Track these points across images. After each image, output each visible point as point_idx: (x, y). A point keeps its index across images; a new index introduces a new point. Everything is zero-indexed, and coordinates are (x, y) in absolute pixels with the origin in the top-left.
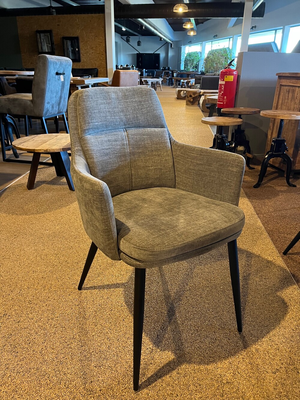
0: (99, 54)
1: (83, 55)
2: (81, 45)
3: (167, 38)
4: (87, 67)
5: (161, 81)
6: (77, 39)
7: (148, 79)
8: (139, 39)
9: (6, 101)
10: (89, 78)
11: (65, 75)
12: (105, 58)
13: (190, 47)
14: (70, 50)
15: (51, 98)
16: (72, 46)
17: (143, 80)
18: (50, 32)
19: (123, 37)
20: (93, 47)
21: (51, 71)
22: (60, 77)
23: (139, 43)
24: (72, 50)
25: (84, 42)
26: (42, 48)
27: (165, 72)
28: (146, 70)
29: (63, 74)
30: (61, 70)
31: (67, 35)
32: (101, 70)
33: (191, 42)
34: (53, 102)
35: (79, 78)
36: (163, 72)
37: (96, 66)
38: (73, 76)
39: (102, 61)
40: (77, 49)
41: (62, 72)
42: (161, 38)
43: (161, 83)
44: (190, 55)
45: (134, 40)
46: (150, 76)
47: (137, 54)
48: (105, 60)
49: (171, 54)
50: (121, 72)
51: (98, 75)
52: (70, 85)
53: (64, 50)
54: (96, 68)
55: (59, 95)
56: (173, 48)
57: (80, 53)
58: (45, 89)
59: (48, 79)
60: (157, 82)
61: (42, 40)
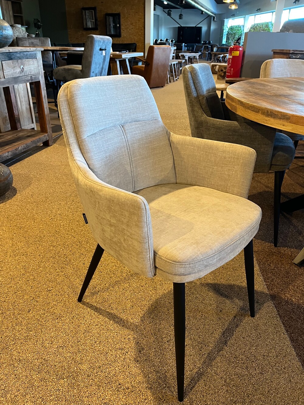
0: (138, 30)
1: (123, 31)
2: (122, 20)
3: (209, 11)
4: (126, 42)
5: (198, 56)
6: (119, 15)
7: (185, 54)
8: (181, 12)
9: (62, 70)
10: (126, 52)
11: (106, 51)
12: (143, 34)
13: (233, 20)
14: (112, 26)
15: (96, 68)
16: (114, 22)
17: (180, 54)
18: (94, 9)
19: (165, 10)
20: (133, 23)
21: (97, 48)
22: (102, 52)
23: (181, 16)
24: (113, 26)
25: (125, 18)
26: (86, 24)
27: (205, 46)
28: (186, 45)
29: (105, 50)
30: (104, 47)
31: (110, 12)
32: (139, 45)
33: (234, 15)
34: (97, 72)
35: (117, 53)
36: (203, 46)
37: (134, 41)
38: (113, 51)
39: (141, 36)
40: (118, 25)
41: (104, 48)
42: (202, 11)
43: (198, 58)
44: (231, 29)
45: (175, 14)
46: (190, 50)
47: (179, 27)
48: (143, 36)
49: (213, 27)
50: (155, 48)
51: (137, 49)
52: (110, 58)
53: (106, 25)
54: (135, 43)
55: (101, 66)
56: (216, 21)
57: (121, 29)
58: (91, 61)
59: (94, 54)
60: (194, 57)
61: (87, 17)
